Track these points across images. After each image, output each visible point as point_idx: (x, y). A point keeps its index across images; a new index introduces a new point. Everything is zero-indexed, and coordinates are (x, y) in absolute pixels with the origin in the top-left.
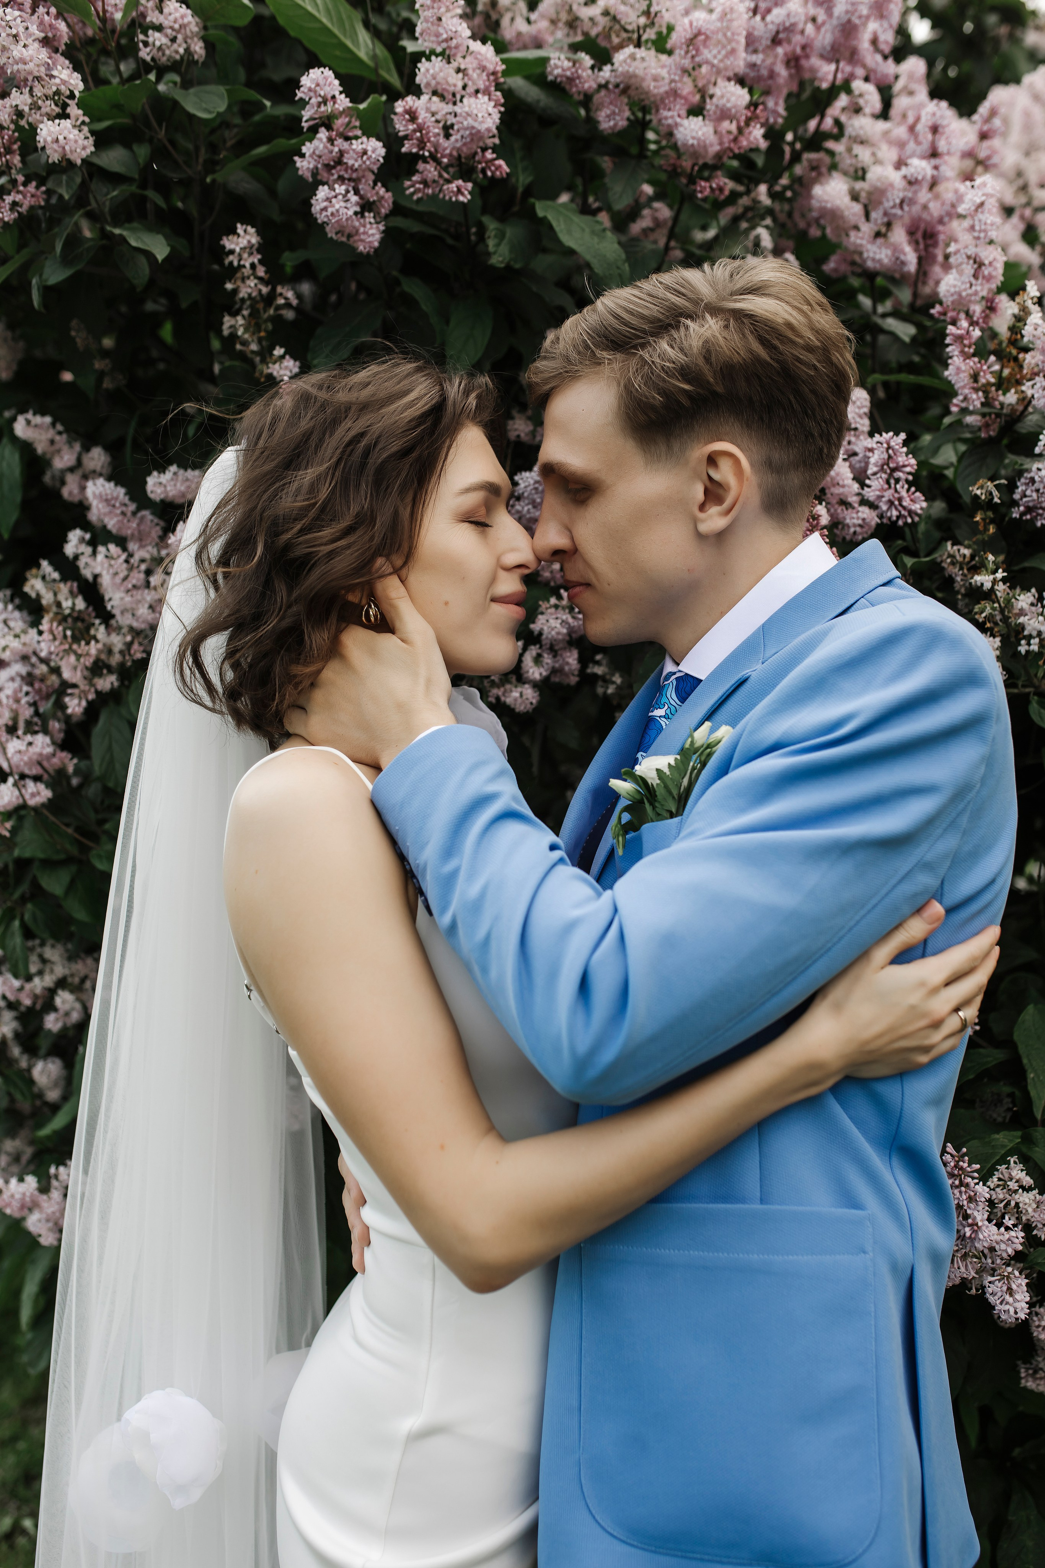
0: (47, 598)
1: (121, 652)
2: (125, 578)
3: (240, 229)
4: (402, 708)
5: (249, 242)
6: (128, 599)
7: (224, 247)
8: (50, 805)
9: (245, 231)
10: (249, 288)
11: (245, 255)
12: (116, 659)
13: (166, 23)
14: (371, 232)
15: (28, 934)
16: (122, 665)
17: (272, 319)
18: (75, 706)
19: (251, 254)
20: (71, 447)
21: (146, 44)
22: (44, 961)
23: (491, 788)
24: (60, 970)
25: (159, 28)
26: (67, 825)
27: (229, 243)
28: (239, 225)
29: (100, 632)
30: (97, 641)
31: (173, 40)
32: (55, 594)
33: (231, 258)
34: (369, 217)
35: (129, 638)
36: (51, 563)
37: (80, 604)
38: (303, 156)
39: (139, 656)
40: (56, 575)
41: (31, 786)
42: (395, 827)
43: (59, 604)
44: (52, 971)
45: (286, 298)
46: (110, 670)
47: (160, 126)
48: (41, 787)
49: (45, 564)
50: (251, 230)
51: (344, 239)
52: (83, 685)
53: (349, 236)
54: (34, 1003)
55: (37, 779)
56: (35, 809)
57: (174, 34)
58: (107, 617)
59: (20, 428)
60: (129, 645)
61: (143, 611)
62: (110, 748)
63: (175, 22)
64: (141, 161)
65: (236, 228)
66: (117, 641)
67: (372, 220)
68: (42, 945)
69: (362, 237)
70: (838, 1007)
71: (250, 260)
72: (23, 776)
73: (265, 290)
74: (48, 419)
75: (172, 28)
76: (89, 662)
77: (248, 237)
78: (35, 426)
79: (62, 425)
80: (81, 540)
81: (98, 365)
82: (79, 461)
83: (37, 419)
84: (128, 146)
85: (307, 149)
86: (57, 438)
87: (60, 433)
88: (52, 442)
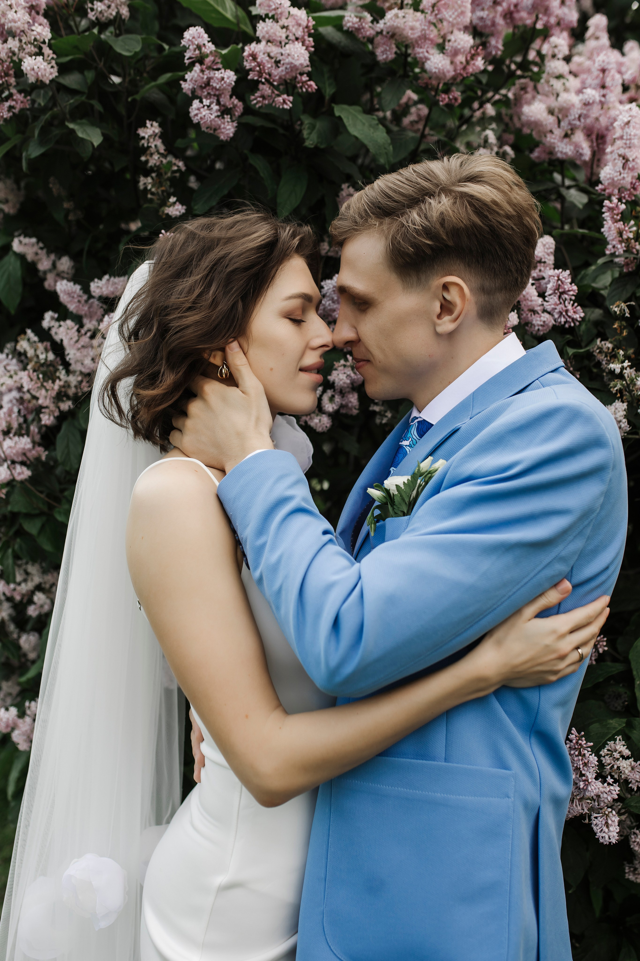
0: (30, 353)
1: (76, 387)
2: (77, 341)
3: (148, 123)
4: (240, 435)
5: (154, 132)
6: (78, 354)
7: (139, 135)
8: (31, 479)
9: (152, 125)
10: (154, 161)
11: (152, 140)
12: (71, 392)
14: (228, 127)
15: (17, 557)
16: (76, 394)
17: (169, 179)
18: (47, 419)
19: (155, 139)
20: (49, 257)
21: (92, 10)
22: (27, 573)
23: (289, 493)
24: (37, 580)
26: (41, 492)
27: (142, 132)
28: (148, 122)
29: (62, 374)
30: (60, 380)
31: (109, 7)
32: (35, 350)
33: (143, 141)
34: (227, 118)
35: (80, 378)
36: (33, 331)
37: (51, 356)
38: (185, 81)
39: (86, 389)
40: (36, 339)
41: (19, 468)
42: (230, 513)
43: (38, 356)
44: (32, 580)
45: (178, 167)
46: (68, 398)
47: (100, 60)
48: (25, 469)
49: (29, 331)
50: (155, 124)
51: (212, 132)
52: (52, 407)
53: (215, 130)
54: (22, 599)
55: (23, 463)
56: (22, 482)
57: (109, 3)
58: (67, 365)
59: (16, 246)
60: (81, 382)
61: (88, 362)
62: (67, 446)
64: (89, 81)
65: (146, 123)
66: (73, 380)
67: (229, 120)
68: (27, 563)
69: (223, 130)
70: (499, 643)
71: (154, 143)
72: (13, 462)
73: (164, 161)
76: (54, 394)
77: (153, 129)
78: (25, 244)
79: (43, 242)
80: (52, 318)
81: (66, 205)
82: (54, 265)
83: (26, 240)
84: (82, 72)
85: (188, 76)
86: (40, 251)
87: (41, 248)
88: (37, 254)
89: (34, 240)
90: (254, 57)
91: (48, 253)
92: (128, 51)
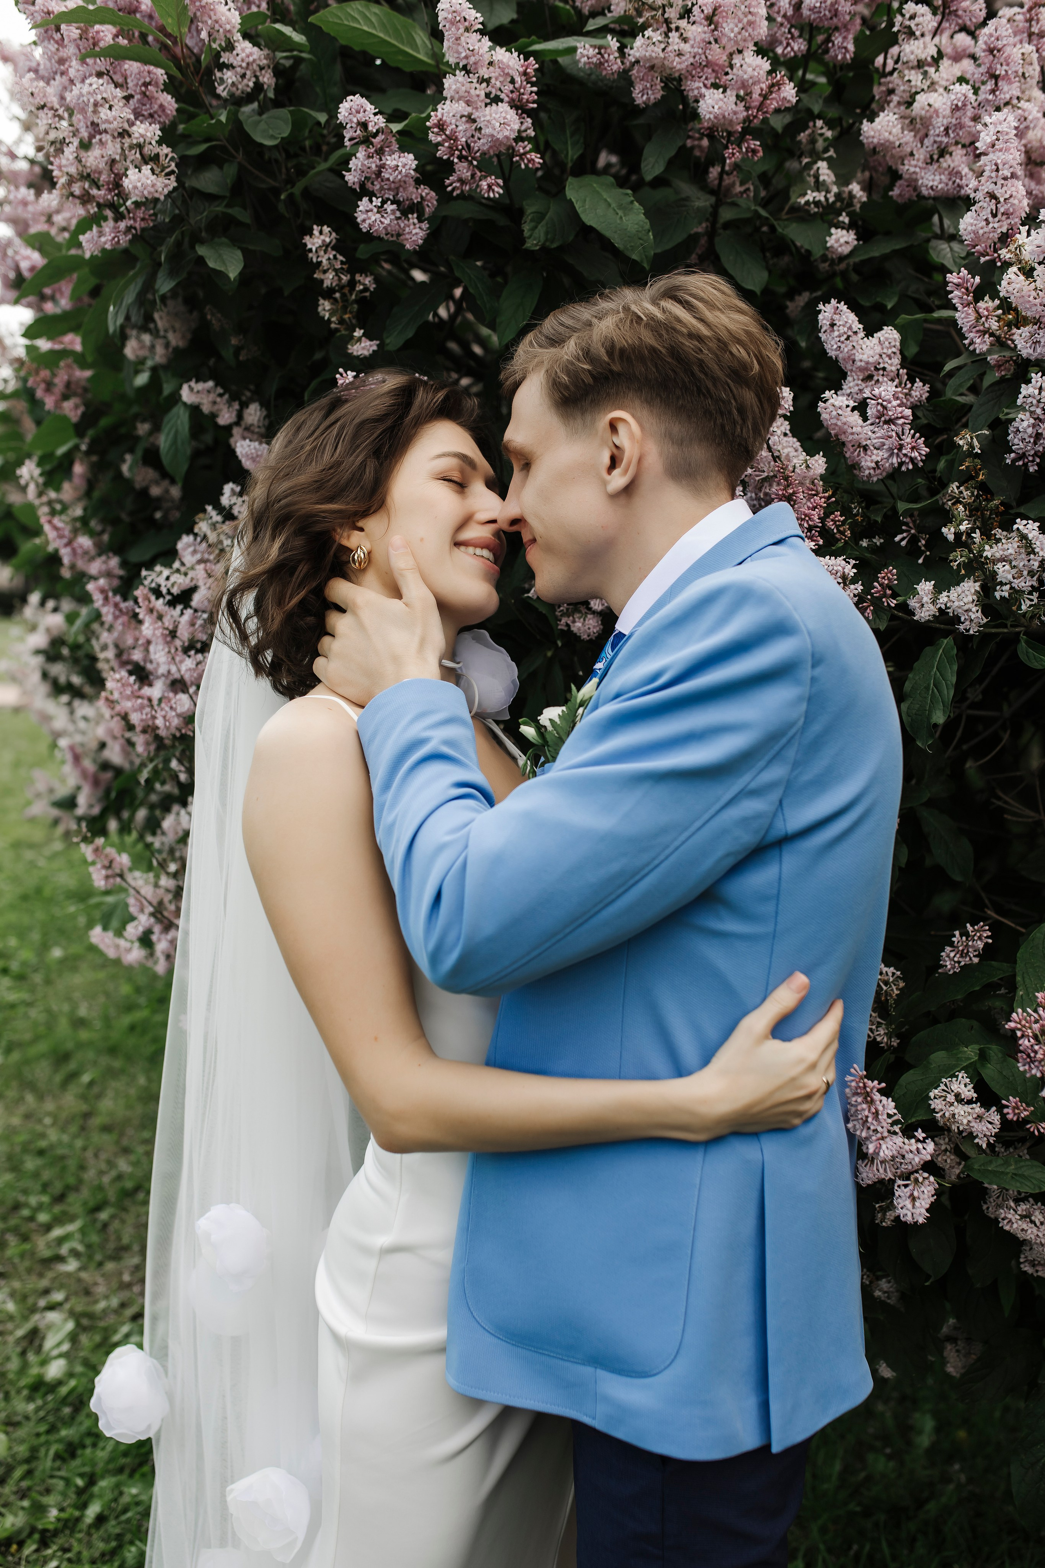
0: (212, 538)
3: (316, 229)
5: (324, 241)
7: (305, 246)
9: (321, 233)
10: (329, 279)
11: (322, 253)
13: (236, 63)
14: (414, 232)
17: (356, 301)
19: (325, 252)
20: (230, 406)
25: (230, 67)
27: (309, 241)
28: (315, 227)
31: (243, 76)
32: (218, 535)
33: (310, 255)
34: (413, 218)
36: (213, 508)
38: (350, 171)
40: (218, 518)
45: (364, 284)
47: (237, 151)
49: (208, 509)
50: (326, 229)
51: (394, 239)
53: (399, 235)
57: (243, 71)
59: (186, 395)
63: (243, 61)
64: (230, 180)
65: (312, 230)
67: (416, 221)
69: (407, 236)
71: (326, 256)
73: (345, 278)
75: (240, 66)
77: (322, 237)
78: (198, 392)
79: (222, 387)
80: (232, 493)
81: (234, 341)
82: (240, 416)
83: (200, 386)
84: (220, 167)
85: (352, 164)
86: (218, 400)
87: (221, 395)
88: (214, 403)
89: (211, 384)
90: (441, 126)
91: (229, 403)
92: (274, 138)
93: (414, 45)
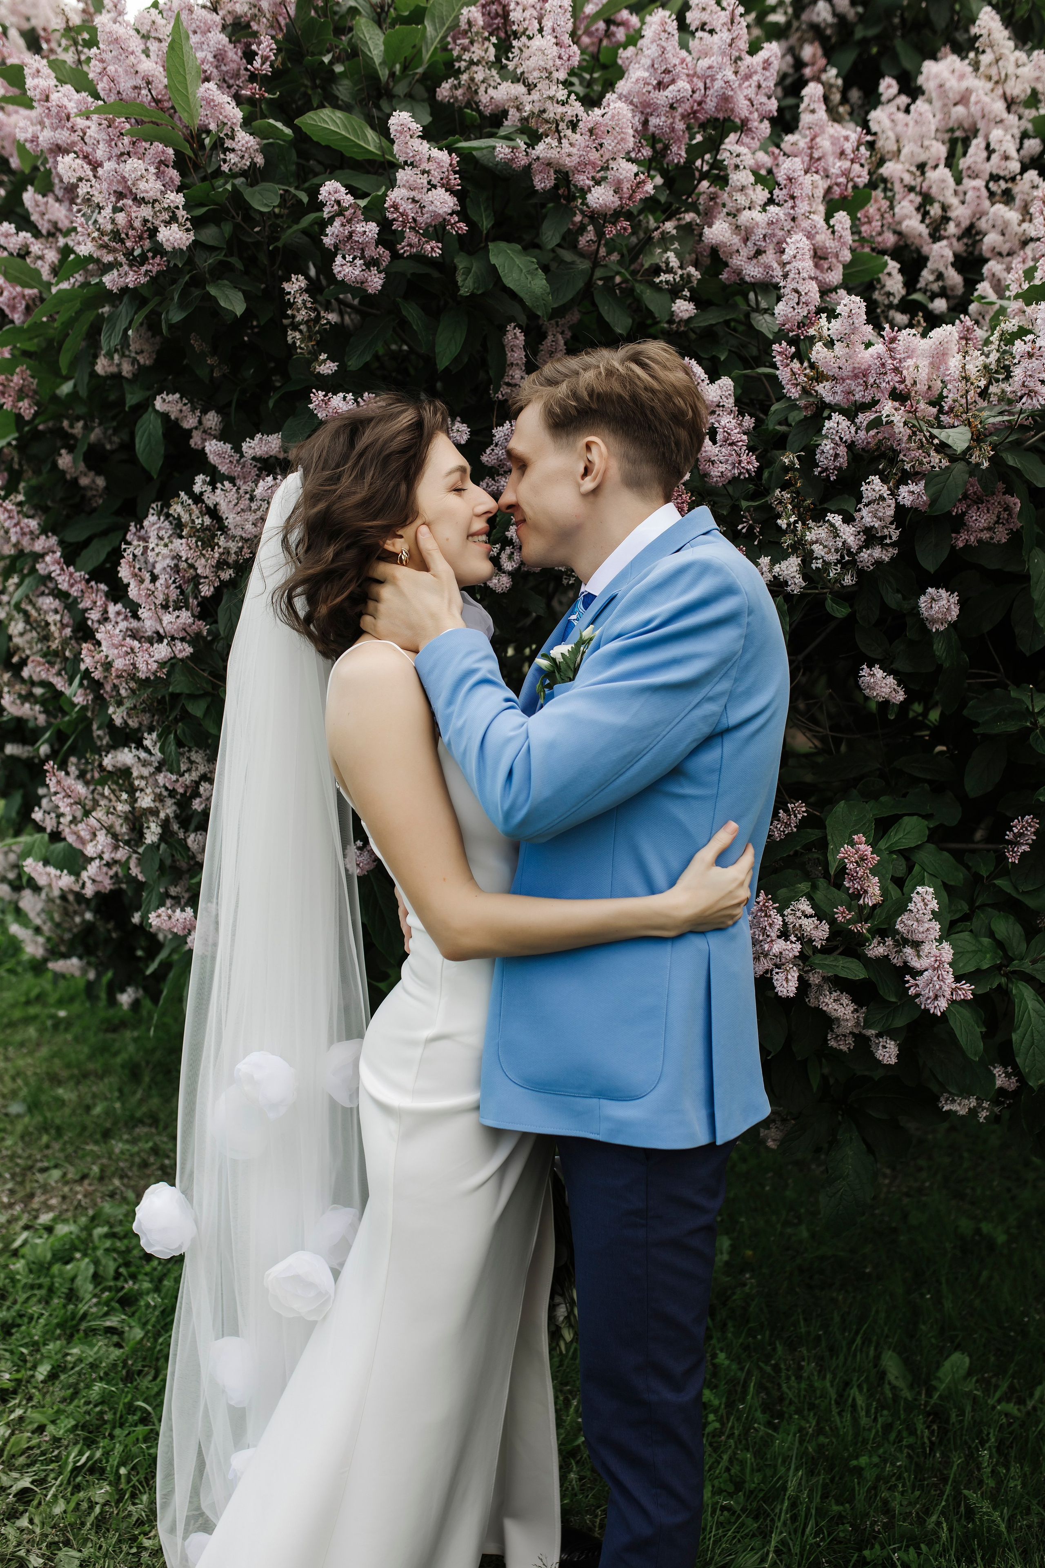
0: (185, 518)
1: (235, 553)
2: (235, 505)
3: (293, 277)
5: (300, 285)
6: (237, 519)
7: (284, 289)
8: (193, 656)
9: (297, 279)
10: (302, 315)
11: (298, 295)
12: (232, 559)
13: (237, 148)
14: (375, 280)
15: (180, 744)
16: (236, 562)
17: (320, 332)
18: (206, 590)
19: (302, 294)
21: (225, 161)
23: (476, 666)
25: (233, 151)
26: (204, 671)
27: (286, 286)
29: (222, 541)
30: (219, 547)
31: (242, 157)
32: (190, 515)
33: (288, 297)
34: (373, 270)
35: (240, 544)
36: (186, 494)
37: (207, 520)
38: (327, 235)
39: (248, 556)
40: (190, 502)
41: (179, 645)
43: (193, 522)
45: (328, 319)
46: (229, 566)
47: (237, 214)
48: (186, 645)
49: (181, 494)
50: (301, 278)
51: (358, 286)
52: (212, 577)
53: (361, 284)
55: (182, 640)
56: (183, 660)
57: (242, 154)
58: (223, 529)
59: (158, 404)
60: (241, 548)
61: (250, 527)
62: (230, 619)
63: (243, 146)
64: (226, 236)
65: (291, 277)
66: (233, 546)
67: (376, 272)
69: (369, 284)
71: (302, 297)
72: (173, 638)
73: (313, 315)
74: (177, 395)
75: (241, 150)
76: (214, 561)
77: (299, 282)
78: (169, 402)
79: (187, 398)
80: (204, 482)
81: (210, 362)
82: (200, 422)
83: (170, 397)
84: (218, 225)
85: (329, 230)
86: (184, 408)
87: (186, 405)
88: (181, 411)
90: (395, 207)
91: (192, 411)
92: (266, 205)
93: (366, 140)
